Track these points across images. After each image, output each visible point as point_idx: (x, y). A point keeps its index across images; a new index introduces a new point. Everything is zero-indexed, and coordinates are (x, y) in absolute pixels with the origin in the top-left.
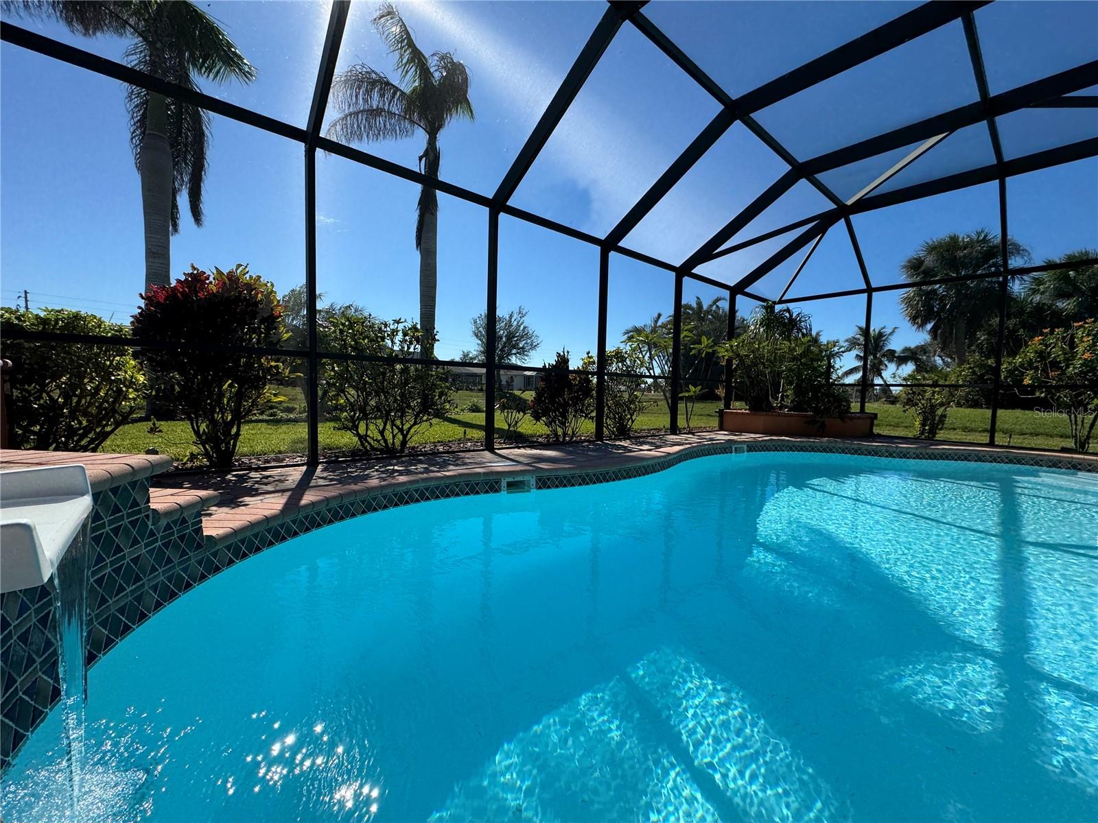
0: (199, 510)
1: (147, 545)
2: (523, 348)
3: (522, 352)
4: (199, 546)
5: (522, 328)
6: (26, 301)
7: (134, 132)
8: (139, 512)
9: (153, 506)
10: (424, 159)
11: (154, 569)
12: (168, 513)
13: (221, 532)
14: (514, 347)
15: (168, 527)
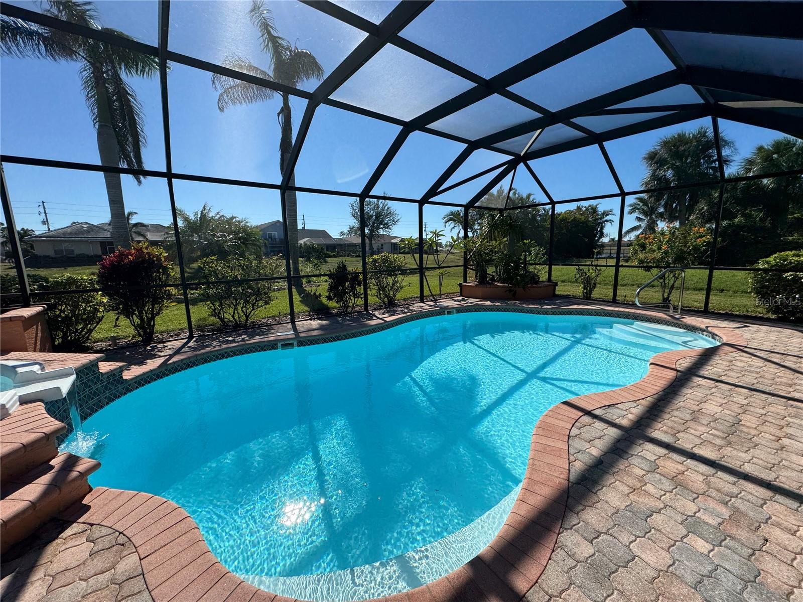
0: (121, 370)
1: (100, 384)
2: (387, 224)
3: (387, 226)
4: (122, 383)
5: (386, 208)
6: (44, 208)
7: (94, 119)
8: (96, 374)
9: (101, 371)
10: (281, 115)
11: (104, 392)
12: (106, 373)
13: (130, 377)
14: (381, 223)
15: (108, 377)
